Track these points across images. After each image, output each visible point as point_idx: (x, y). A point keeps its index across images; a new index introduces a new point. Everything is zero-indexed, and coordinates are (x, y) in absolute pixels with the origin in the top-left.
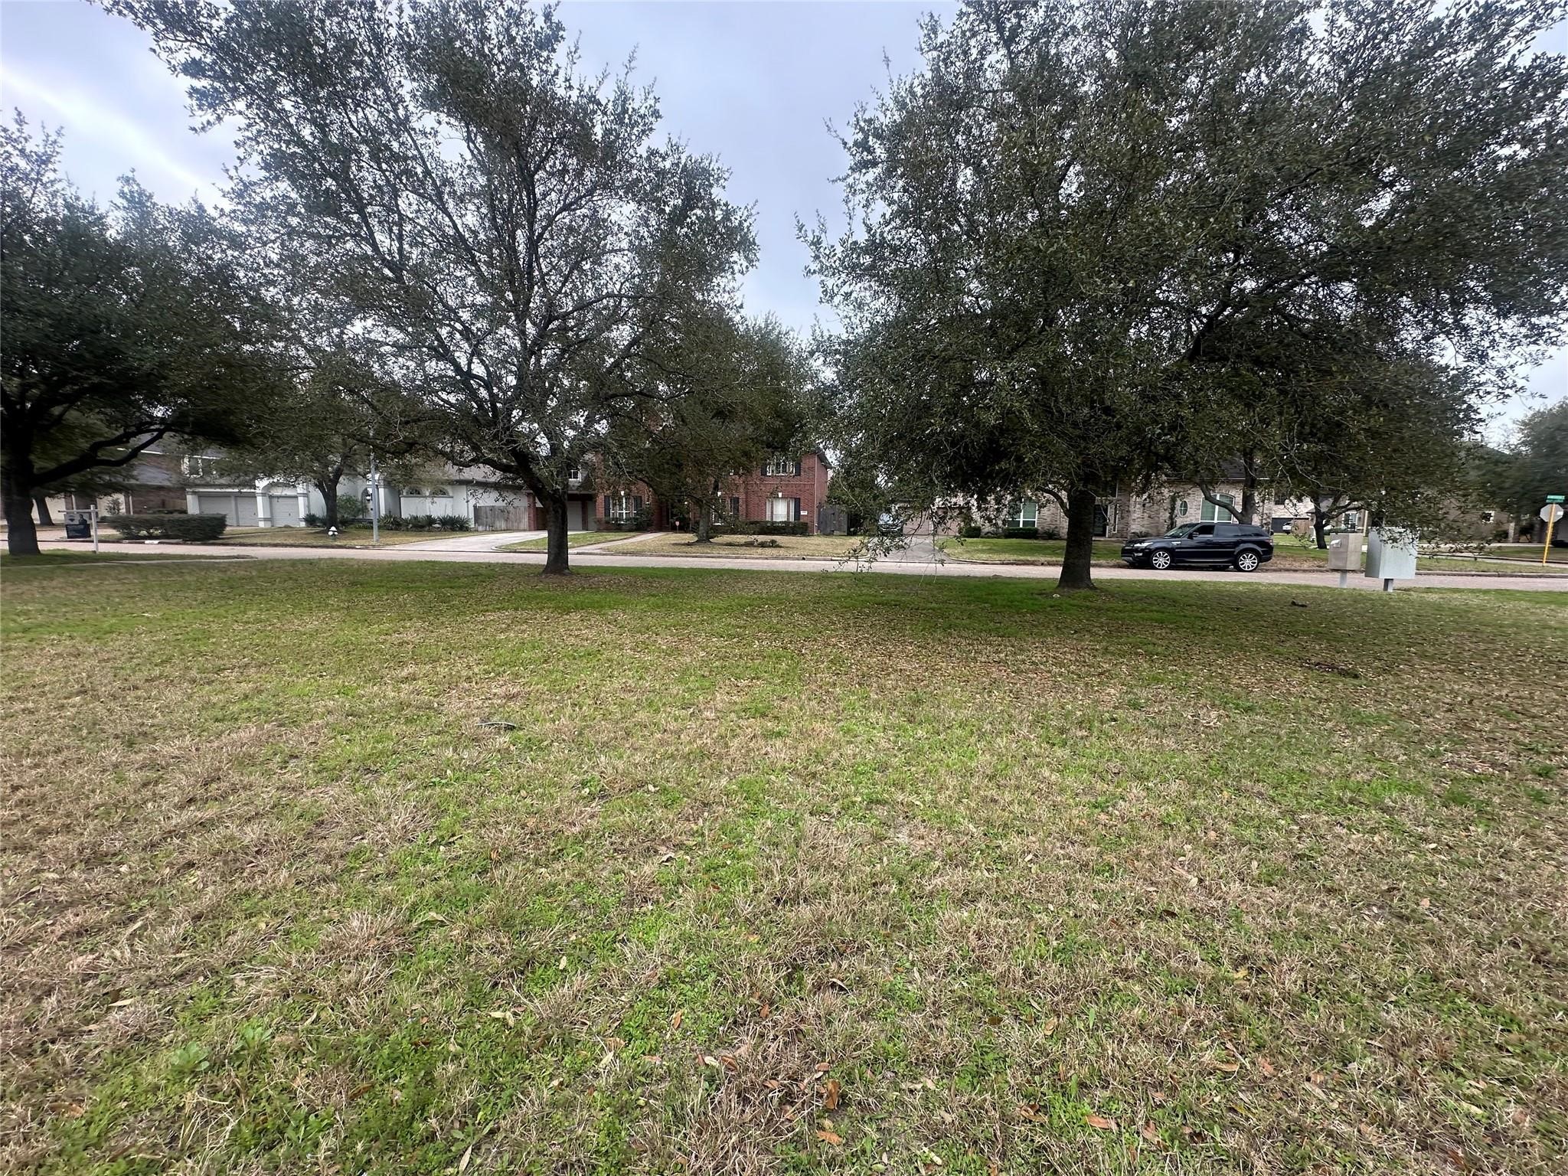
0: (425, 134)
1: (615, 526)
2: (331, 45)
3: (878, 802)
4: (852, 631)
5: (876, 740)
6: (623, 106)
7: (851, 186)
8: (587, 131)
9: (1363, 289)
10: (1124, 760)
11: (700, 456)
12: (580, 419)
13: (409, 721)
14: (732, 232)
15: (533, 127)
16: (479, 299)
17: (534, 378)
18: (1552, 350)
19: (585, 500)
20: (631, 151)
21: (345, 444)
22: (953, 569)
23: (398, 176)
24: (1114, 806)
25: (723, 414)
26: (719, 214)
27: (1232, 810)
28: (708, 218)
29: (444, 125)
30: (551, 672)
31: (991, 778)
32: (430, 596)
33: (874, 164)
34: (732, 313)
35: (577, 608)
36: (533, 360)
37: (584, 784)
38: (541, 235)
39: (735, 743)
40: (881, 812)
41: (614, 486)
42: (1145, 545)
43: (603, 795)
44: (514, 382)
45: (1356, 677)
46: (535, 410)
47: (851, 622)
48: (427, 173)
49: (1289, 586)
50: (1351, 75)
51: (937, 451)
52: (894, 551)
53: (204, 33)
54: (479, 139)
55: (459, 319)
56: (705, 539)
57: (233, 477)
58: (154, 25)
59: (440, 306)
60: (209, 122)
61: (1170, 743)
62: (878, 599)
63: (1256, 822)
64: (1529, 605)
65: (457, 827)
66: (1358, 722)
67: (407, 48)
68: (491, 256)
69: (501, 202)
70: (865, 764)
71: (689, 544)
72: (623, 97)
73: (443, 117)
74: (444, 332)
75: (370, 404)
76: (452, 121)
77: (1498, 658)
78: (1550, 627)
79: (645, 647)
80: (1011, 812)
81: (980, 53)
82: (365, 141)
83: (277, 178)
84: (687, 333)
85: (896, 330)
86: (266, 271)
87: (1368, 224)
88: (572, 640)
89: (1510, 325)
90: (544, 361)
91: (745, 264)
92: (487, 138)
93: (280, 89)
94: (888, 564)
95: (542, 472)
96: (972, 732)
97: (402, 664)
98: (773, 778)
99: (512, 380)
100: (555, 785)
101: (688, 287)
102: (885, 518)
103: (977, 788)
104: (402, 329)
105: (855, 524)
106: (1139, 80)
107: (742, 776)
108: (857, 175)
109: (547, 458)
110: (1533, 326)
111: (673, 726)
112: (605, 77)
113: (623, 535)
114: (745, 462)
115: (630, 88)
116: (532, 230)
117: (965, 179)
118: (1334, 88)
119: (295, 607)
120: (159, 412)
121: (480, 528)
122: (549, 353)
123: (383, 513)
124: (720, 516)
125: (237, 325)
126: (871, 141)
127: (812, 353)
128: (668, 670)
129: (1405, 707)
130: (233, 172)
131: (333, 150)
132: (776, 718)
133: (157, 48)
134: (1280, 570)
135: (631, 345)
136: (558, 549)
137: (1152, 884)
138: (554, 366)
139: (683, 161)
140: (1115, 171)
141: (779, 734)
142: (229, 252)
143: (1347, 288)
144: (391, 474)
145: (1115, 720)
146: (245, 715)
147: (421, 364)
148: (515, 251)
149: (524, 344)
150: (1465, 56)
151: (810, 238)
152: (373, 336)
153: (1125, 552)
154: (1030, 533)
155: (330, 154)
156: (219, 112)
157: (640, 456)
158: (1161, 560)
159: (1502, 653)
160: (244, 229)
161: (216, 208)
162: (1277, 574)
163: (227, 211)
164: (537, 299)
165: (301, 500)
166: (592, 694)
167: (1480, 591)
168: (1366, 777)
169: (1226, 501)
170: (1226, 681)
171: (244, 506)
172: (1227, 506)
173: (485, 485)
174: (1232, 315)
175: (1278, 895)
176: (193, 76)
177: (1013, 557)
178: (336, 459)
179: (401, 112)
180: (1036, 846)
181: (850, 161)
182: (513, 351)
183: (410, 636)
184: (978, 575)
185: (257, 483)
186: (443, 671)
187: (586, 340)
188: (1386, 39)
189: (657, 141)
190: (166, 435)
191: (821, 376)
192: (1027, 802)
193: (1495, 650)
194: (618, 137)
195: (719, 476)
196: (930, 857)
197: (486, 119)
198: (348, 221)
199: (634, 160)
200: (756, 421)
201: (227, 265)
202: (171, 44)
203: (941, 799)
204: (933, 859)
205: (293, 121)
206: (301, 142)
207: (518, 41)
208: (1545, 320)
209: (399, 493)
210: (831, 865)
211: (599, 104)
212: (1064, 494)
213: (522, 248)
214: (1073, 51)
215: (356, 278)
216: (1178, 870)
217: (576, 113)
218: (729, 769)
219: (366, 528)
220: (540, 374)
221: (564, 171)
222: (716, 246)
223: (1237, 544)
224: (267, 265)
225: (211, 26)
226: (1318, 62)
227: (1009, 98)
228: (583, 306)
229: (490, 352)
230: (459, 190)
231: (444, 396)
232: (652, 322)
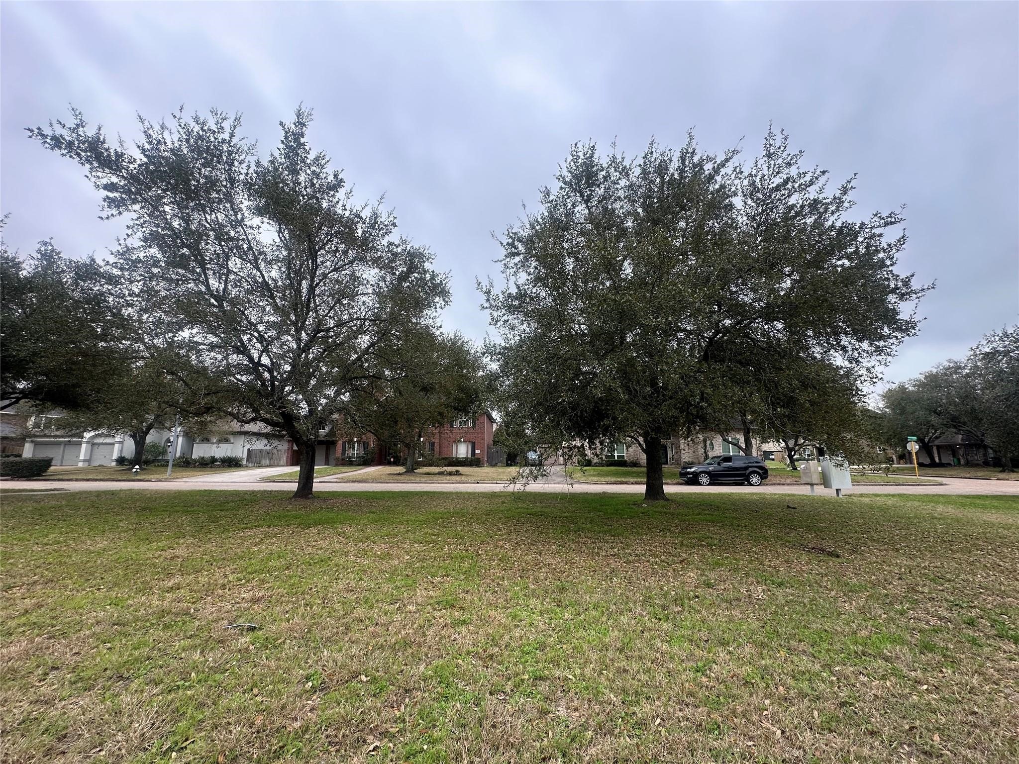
0: (252, 228)
1: (348, 462)
2: (202, 181)
3: (541, 678)
4: (513, 536)
5: (536, 623)
6: (375, 220)
7: (505, 265)
8: (352, 232)
9: (787, 326)
10: (710, 629)
11: (410, 416)
12: (331, 392)
13: (166, 627)
14: (436, 286)
15: (320, 228)
16: (272, 319)
17: (302, 366)
18: (889, 358)
19: (329, 444)
20: (378, 243)
21: (159, 407)
22: (579, 488)
23: (231, 249)
24: (710, 669)
25: (426, 389)
26: (428, 276)
27: (789, 667)
28: (421, 279)
29: (265, 224)
30: (291, 577)
31: (621, 650)
32: (203, 518)
33: (518, 254)
34: (434, 330)
35: (316, 524)
36: (303, 356)
37: (308, 678)
38: (318, 284)
39: (431, 632)
40: (544, 687)
41: (351, 435)
42: (693, 470)
43: (324, 688)
44: (289, 369)
45: (838, 556)
46: (301, 386)
47: (512, 529)
48: (250, 248)
49: (782, 495)
50: (759, 225)
51: (563, 413)
52: (540, 478)
53: (123, 171)
54: (286, 232)
55: (257, 331)
56: (410, 471)
57: (67, 430)
58: (91, 164)
59: (245, 322)
60: (112, 215)
61: (736, 613)
62: (529, 511)
63: (807, 676)
64: (920, 503)
65: (192, 731)
66: (851, 592)
67: (248, 185)
68: (284, 295)
69: (295, 265)
70: (529, 645)
71: (399, 474)
72: (375, 216)
73: (266, 220)
74: (245, 338)
75: (184, 382)
76: (271, 222)
77: (915, 540)
78: (936, 518)
79: (363, 553)
80: (639, 680)
81: (572, 205)
82: (213, 230)
83: (150, 247)
84: (406, 341)
85: (535, 342)
86: (129, 298)
87: (782, 293)
88: (310, 550)
89: (865, 345)
90: (311, 356)
91: (443, 303)
92: (291, 232)
93: (165, 200)
94: (536, 487)
95: (300, 426)
96: (603, 613)
97: (170, 575)
98: (460, 661)
99: (288, 368)
100: (283, 681)
101: (408, 315)
102: (532, 456)
103: (612, 660)
104: (216, 335)
105: (511, 460)
106: (656, 222)
107: (435, 663)
108: (508, 259)
109: (306, 417)
110: (877, 347)
111: (383, 619)
112: (366, 206)
113: (354, 468)
114: (440, 419)
115: (380, 212)
116: (312, 280)
117: (570, 264)
118: (752, 231)
119: (91, 530)
120: (21, 385)
121: (250, 465)
122: (315, 351)
123: (178, 455)
124: (422, 455)
125: (99, 330)
126: (516, 243)
127: (484, 354)
128: (382, 572)
129: (873, 577)
130: (122, 242)
131: (192, 233)
132: (462, 608)
133: (90, 176)
134: (774, 484)
135: (369, 347)
136: (306, 480)
137: (751, 738)
138: (318, 359)
139: (408, 249)
140: (651, 264)
141: (464, 622)
142: (106, 286)
143: (779, 326)
144: (190, 428)
145: (697, 597)
146: (21, 630)
147: (226, 358)
148: (300, 292)
149: (299, 346)
150: (810, 220)
151: (484, 290)
152: (195, 339)
153: (682, 475)
154: (621, 463)
155: (189, 235)
156: (121, 210)
157: (370, 416)
158: (704, 479)
159: (915, 536)
160: (120, 273)
161: (104, 260)
162: (773, 487)
163: (111, 262)
164: (311, 319)
165: (117, 446)
166: (321, 595)
167: (889, 495)
168: (867, 634)
169: (735, 441)
170: (762, 563)
171: (69, 451)
172: (736, 445)
173: (258, 435)
174: (723, 337)
175: (839, 740)
176: (109, 191)
177: (614, 479)
178: (151, 417)
179: (239, 216)
180: (661, 710)
181: (504, 252)
182: (291, 350)
183: (181, 551)
184: (593, 492)
185: (85, 434)
186: (203, 580)
187: (339, 344)
188: (771, 211)
189: (394, 237)
190: (22, 401)
191: (489, 367)
192: (649, 670)
193: (911, 534)
194: (371, 234)
195: (422, 428)
196: (584, 727)
197: (292, 222)
198: (193, 271)
199: (380, 247)
200: (448, 394)
201: (102, 294)
202: (100, 174)
203: (588, 671)
204: (587, 729)
205: (168, 217)
206: (172, 229)
207: (317, 186)
208: (882, 343)
209: (194, 440)
210: (508, 743)
211: (361, 218)
212: (641, 439)
213: (304, 290)
214: (620, 207)
215: (190, 304)
216: (766, 724)
217: (347, 222)
218: (426, 655)
219: (163, 466)
220: (308, 364)
221: (337, 250)
222: (426, 293)
223: (746, 468)
224: (130, 295)
225: (129, 167)
226: (742, 220)
227: (590, 227)
228: (340, 324)
229: (275, 350)
230: (269, 258)
231: (239, 377)
232: (384, 334)
